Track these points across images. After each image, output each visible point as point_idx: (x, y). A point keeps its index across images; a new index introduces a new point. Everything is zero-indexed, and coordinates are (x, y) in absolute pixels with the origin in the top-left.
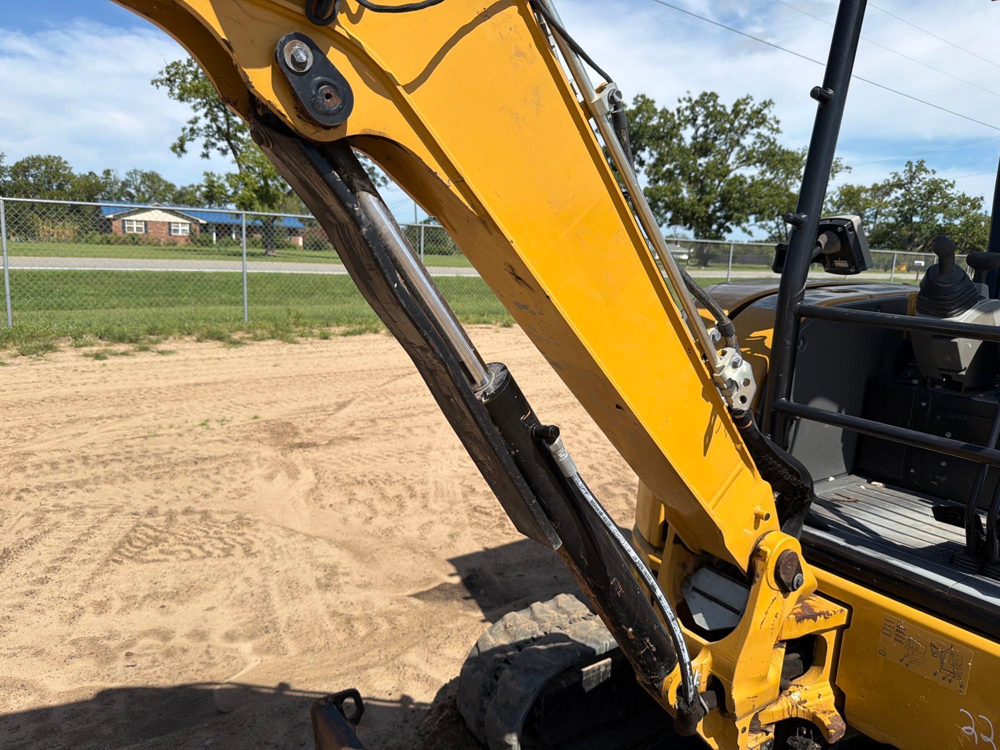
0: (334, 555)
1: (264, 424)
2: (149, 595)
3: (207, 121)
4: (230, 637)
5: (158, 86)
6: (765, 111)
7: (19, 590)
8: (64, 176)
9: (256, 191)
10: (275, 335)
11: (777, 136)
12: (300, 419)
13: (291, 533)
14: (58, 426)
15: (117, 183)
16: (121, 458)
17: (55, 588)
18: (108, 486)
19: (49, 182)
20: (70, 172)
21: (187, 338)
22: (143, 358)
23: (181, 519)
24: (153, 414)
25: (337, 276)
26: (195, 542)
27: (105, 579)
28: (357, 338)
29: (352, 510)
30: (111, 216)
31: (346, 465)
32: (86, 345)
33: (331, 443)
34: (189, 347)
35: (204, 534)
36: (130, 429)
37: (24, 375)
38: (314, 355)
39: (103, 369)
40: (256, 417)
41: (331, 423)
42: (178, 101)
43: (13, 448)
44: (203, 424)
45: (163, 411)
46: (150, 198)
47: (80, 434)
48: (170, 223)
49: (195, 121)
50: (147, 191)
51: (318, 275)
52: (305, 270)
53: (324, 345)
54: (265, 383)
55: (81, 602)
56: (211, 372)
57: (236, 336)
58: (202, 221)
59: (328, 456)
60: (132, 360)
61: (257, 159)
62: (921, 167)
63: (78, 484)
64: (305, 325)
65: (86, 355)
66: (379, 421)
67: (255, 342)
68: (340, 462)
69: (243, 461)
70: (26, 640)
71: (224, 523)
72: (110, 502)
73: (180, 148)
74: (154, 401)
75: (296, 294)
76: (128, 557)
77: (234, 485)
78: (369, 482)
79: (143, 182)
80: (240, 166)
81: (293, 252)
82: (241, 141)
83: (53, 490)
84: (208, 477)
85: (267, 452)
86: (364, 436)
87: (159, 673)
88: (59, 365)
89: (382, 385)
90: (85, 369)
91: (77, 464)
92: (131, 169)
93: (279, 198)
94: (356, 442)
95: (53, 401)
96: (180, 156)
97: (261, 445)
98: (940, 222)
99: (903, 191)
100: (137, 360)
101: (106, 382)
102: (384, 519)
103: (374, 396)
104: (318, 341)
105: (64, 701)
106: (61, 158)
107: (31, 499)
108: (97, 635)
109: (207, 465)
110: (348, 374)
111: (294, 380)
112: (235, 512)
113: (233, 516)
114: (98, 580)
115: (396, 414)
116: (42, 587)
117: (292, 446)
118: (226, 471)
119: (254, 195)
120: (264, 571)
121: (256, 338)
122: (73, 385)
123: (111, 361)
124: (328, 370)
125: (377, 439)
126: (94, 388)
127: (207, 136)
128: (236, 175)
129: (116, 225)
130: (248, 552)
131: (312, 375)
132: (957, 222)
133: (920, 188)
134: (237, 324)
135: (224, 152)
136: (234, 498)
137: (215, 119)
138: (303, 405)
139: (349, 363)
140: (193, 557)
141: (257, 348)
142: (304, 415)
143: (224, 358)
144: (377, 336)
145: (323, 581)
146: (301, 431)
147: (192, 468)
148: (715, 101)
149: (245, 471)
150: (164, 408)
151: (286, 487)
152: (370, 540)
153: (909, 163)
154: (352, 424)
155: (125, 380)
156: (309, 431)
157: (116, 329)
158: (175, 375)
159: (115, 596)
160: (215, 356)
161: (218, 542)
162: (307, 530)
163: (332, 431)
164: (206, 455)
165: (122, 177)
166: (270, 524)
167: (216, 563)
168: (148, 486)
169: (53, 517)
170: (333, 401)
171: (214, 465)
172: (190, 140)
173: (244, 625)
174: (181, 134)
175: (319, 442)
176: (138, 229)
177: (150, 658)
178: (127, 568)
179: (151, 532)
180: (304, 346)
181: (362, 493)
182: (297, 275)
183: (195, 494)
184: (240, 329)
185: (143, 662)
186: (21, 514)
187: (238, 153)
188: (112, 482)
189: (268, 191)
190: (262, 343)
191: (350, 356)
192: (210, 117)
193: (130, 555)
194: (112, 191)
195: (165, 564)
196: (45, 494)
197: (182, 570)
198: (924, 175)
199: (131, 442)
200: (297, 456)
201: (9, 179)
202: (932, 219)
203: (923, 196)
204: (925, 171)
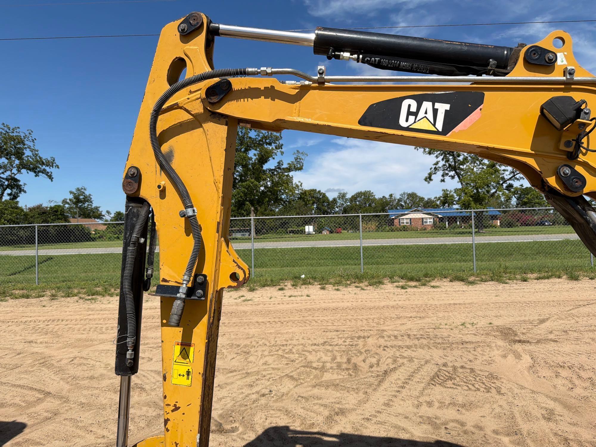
0: (551, 404)
1: (496, 327)
2: (451, 403)
3: (443, 163)
4: (496, 432)
5: (418, 149)
7: (393, 389)
8: (372, 199)
9: (472, 196)
10: (493, 278)
12: (517, 327)
13: (522, 388)
14: (393, 319)
15: (395, 200)
16: (425, 337)
17: (408, 391)
18: (421, 350)
19: (365, 203)
20: (374, 197)
21: (445, 280)
22: (424, 289)
23: (460, 370)
24: (435, 318)
25: (527, 242)
26: (470, 382)
27: (429, 392)
28: (546, 281)
29: (559, 382)
30: (394, 217)
31: (551, 356)
32: (396, 282)
33: (538, 342)
34: (446, 284)
35: (474, 379)
36: (426, 324)
37: (372, 295)
38: (519, 290)
39: (406, 294)
40: (490, 324)
41: (536, 331)
42: (428, 155)
43: (377, 327)
44: (462, 325)
45: (440, 317)
46: (412, 206)
47: (404, 324)
48: (423, 219)
49: (437, 163)
50: (410, 202)
51: (514, 243)
52: (505, 240)
53: (524, 285)
54: (492, 305)
55: (420, 400)
56: (461, 298)
57: (472, 279)
58: (440, 216)
59: (538, 349)
60: (419, 290)
61: (472, 179)
63: (409, 347)
64: (510, 273)
65: (397, 287)
66: (570, 333)
67: (482, 283)
68: (547, 353)
69: (488, 346)
70: (400, 411)
71: (483, 375)
72: (424, 357)
73: (429, 179)
74: (434, 311)
75: (501, 255)
76: (438, 384)
77: (484, 358)
78: (568, 367)
79: (408, 198)
80: (462, 183)
81: (494, 229)
82: (462, 170)
83: (398, 348)
84: (470, 352)
85: (500, 343)
86: (560, 340)
87: (462, 440)
88: (386, 291)
89: (568, 311)
90: (398, 293)
91: (406, 338)
92: (402, 192)
93: (485, 199)
94: (555, 343)
95: (388, 308)
96: (429, 183)
97: (496, 338)
100: (421, 290)
101: (409, 300)
102: (582, 391)
103: (564, 317)
104: (520, 282)
105: (421, 440)
106: (370, 191)
107: (389, 351)
108: (430, 416)
109: (469, 346)
110: (543, 302)
111: (510, 305)
112: (488, 372)
113: (487, 373)
114: (426, 391)
115: (582, 329)
116: (403, 390)
117: (515, 341)
118: (479, 349)
119: (471, 199)
120: (510, 404)
121: (482, 280)
122: (394, 301)
123: (409, 290)
124: (530, 300)
125: (570, 343)
126: (404, 302)
127: (443, 170)
128: (460, 189)
129: (396, 221)
130: (499, 392)
131: (520, 302)
134: (470, 272)
135: (453, 177)
136: (486, 365)
137: (447, 161)
138: (517, 319)
139: (543, 296)
140: (470, 389)
141: (484, 286)
142: (519, 325)
143: (466, 291)
144: (560, 280)
145: (546, 416)
146: (519, 334)
147: (461, 346)
149: (489, 351)
150: (441, 315)
151: (514, 363)
152: (573, 401)
154: (551, 332)
155: (418, 300)
156: (523, 334)
157: (409, 275)
158: (442, 298)
159: (435, 400)
160: (461, 290)
161: (482, 384)
162: (531, 388)
163: (538, 335)
164: (467, 340)
165: (398, 197)
166: (508, 380)
167: (483, 394)
168: (441, 352)
169: (401, 361)
170: (536, 318)
171: (472, 346)
172: (434, 174)
173: (502, 428)
174: (430, 171)
175: (530, 340)
176: (407, 223)
177: (456, 432)
178: (438, 389)
179: (447, 374)
180: (512, 285)
181: (564, 373)
182: (501, 243)
183: (464, 359)
184: (472, 275)
185: (453, 433)
186: (387, 357)
187: (461, 177)
188: (423, 348)
189: (479, 196)
190: (486, 283)
191: (543, 292)
192: (445, 160)
193: (439, 383)
194: (393, 204)
195: (456, 390)
196: (394, 350)
197: (466, 394)
199: (428, 330)
200: (518, 347)
201: (349, 204)
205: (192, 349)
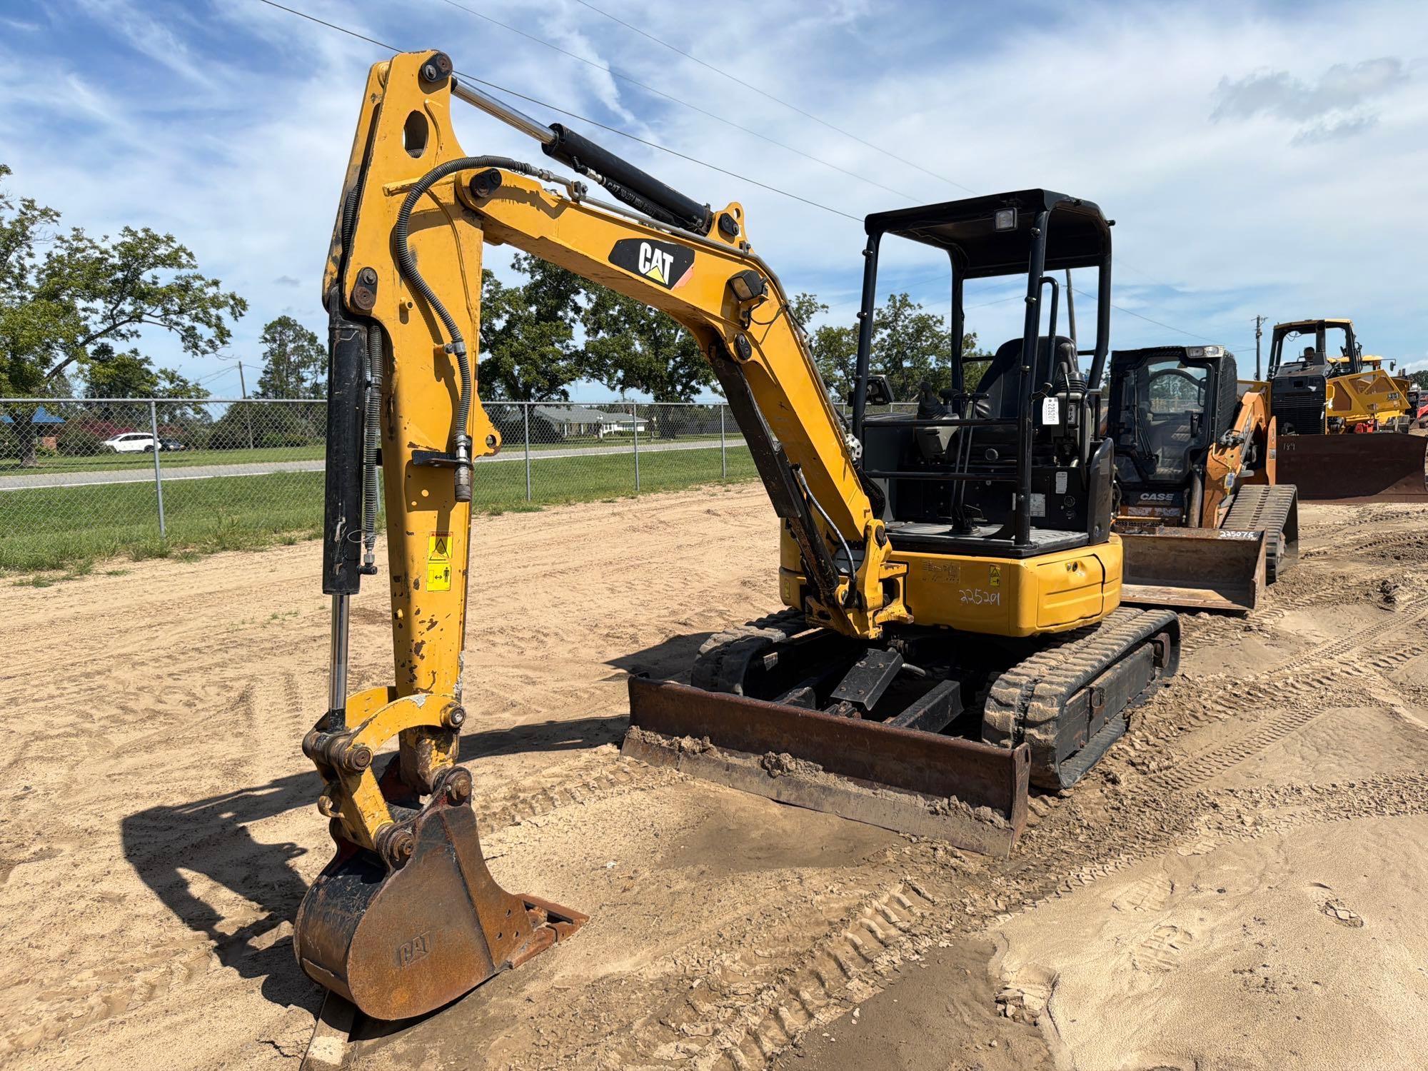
9: (4, 370)
10: (224, 546)
56: (204, 583)
57: (178, 552)
62: (905, 302)
93: (39, 380)
98: (933, 366)
99: (889, 331)
119: (4, 377)
133: (907, 326)
145: (525, 682)
153: (892, 297)
160: (184, 571)
189: (21, 369)
198: (908, 311)
202: (924, 363)
203: (910, 336)
204: (910, 306)
205: (449, 539)
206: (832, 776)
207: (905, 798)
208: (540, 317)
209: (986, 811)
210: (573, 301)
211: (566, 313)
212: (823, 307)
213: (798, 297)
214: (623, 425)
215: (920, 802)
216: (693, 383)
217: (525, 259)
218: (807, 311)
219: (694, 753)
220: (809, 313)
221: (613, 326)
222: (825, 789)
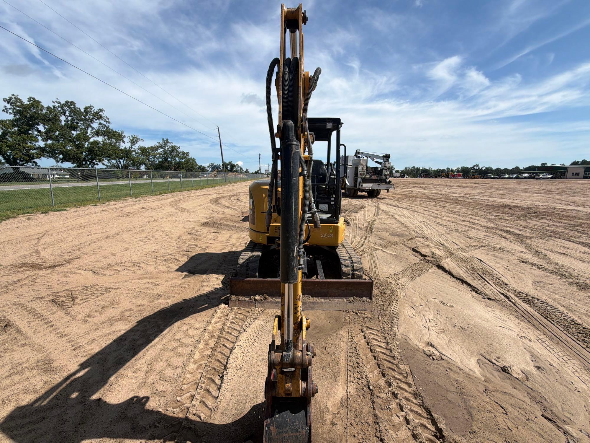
6: (101, 113)
11: (109, 125)
62: (167, 141)
98: (178, 161)
99: (163, 149)
132: (183, 161)
133: (169, 148)
148: (74, 106)
153: (163, 139)
198: (169, 144)
202: (175, 160)
203: (170, 151)
204: (169, 142)
206: (315, 298)
207: (340, 300)
208: (20, 133)
209: (364, 298)
210: (37, 128)
211: (33, 132)
212: (142, 140)
213: (132, 136)
214: (59, 175)
215: (345, 300)
216: (94, 161)
217: (10, 109)
218: (136, 141)
219: (262, 300)
220: (137, 141)
221: (56, 139)
222: (313, 303)
